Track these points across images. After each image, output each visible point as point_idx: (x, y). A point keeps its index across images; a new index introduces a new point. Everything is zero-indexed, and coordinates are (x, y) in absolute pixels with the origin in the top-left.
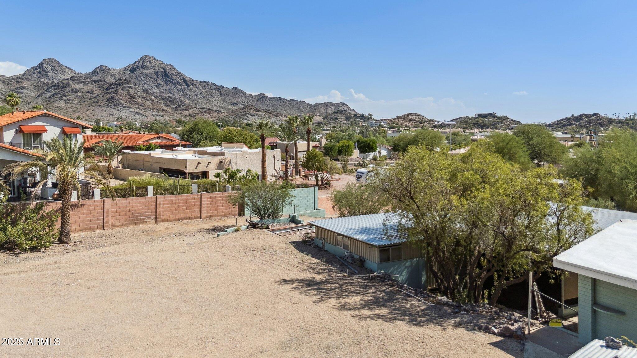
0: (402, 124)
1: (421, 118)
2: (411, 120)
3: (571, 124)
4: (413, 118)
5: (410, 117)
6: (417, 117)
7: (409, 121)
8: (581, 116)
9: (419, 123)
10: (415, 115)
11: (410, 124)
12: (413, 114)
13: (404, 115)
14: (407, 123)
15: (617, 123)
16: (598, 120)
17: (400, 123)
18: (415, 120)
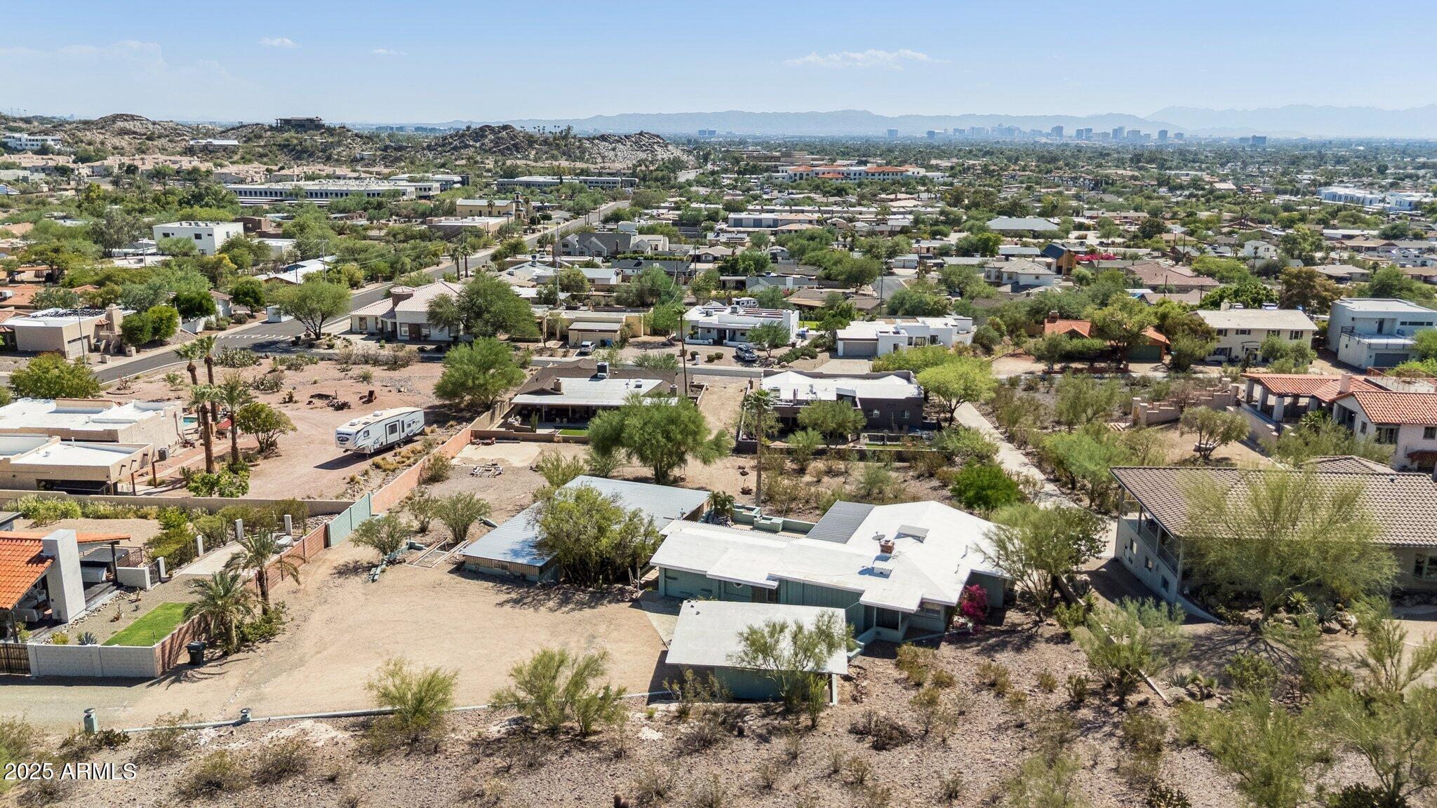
0: (102, 143)
1: (151, 127)
2: (123, 132)
3: (467, 146)
4: (129, 125)
5: (119, 123)
6: (138, 124)
7: (120, 134)
8: (482, 129)
9: (147, 139)
10: (133, 118)
11: (124, 144)
12: (127, 116)
13: (104, 120)
14: (117, 141)
15: (541, 145)
16: (512, 139)
17: (98, 140)
18: (135, 133)
